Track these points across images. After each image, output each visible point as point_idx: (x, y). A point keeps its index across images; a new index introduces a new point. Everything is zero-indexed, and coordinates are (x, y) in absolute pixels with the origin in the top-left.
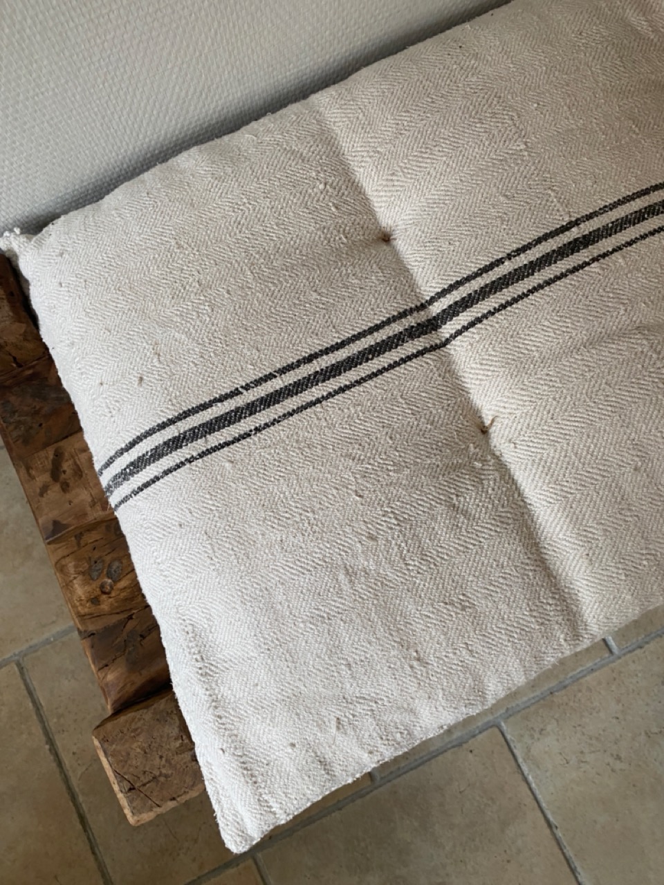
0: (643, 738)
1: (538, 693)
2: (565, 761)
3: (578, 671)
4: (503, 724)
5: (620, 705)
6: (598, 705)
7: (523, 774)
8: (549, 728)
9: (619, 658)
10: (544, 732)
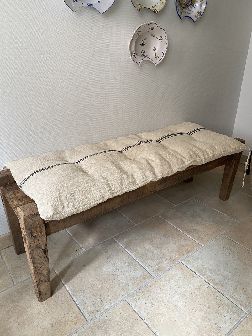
0: (168, 296)
1: (136, 289)
2: (147, 306)
3: (146, 282)
4: (127, 299)
5: (160, 289)
6: (154, 290)
7: (135, 311)
8: (141, 298)
9: (156, 278)
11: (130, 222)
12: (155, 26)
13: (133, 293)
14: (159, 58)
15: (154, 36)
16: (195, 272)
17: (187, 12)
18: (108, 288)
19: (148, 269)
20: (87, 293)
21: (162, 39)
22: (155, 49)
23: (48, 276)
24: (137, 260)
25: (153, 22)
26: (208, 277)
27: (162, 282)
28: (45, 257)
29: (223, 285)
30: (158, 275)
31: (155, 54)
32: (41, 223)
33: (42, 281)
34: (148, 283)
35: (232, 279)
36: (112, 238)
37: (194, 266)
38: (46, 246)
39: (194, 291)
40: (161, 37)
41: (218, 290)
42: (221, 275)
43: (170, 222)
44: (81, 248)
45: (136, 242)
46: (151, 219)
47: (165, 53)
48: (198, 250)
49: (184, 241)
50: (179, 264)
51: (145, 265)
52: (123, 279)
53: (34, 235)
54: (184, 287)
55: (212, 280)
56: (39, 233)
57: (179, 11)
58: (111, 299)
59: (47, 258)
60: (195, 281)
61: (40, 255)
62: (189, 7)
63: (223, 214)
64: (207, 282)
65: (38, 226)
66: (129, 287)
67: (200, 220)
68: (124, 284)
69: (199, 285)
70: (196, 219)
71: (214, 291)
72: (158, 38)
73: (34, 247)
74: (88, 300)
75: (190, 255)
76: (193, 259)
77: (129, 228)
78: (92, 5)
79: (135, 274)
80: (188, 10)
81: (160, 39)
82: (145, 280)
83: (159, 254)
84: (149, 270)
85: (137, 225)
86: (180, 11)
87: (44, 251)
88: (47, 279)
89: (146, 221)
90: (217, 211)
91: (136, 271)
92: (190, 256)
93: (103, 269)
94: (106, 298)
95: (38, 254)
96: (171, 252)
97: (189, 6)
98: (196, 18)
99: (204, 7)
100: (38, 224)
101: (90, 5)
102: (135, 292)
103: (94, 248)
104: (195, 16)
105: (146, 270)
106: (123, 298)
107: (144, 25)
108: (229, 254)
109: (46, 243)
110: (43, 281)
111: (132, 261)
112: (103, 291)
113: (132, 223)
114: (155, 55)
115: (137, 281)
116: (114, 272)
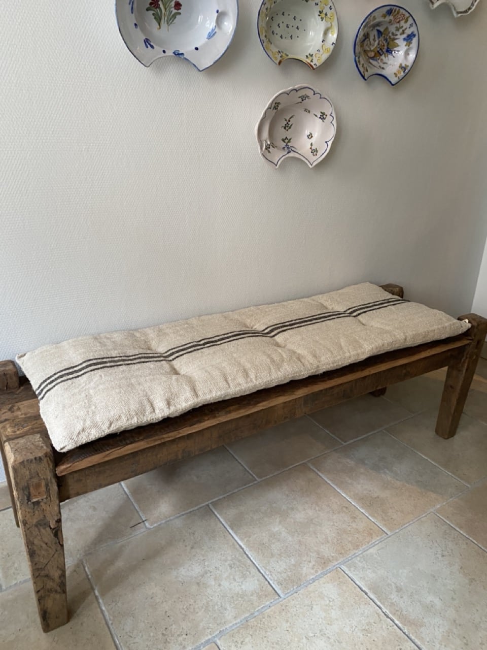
0: (304, 640)
1: (239, 620)
3: (262, 607)
4: (218, 641)
5: (289, 623)
6: (275, 624)
8: (247, 640)
9: (285, 599)
10: (244, 643)
11: (248, 472)
12: (310, 93)
13: (233, 628)
14: (319, 154)
15: (309, 112)
16: (367, 591)
17: (378, 66)
18: (184, 612)
19: (270, 576)
20: (139, 621)
21: (325, 116)
22: (310, 136)
23: (62, 582)
24: (250, 556)
25: (305, 85)
26: (392, 604)
27: (295, 609)
28: (56, 543)
29: (421, 626)
30: (289, 591)
31: (311, 145)
32: (49, 478)
33: (48, 591)
34: (266, 608)
35: (442, 615)
36: (208, 505)
37: (366, 579)
38: (59, 521)
39: (359, 634)
40: (323, 114)
41: (411, 635)
42: (421, 604)
43: (328, 478)
44: (143, 521)
45: (255, 517)
46: (290, 469)
47: (330, 143)
48: (377, 542)
49: (352, 522)
50: (335, 571)
51: (265, 568)
52: (216, 595)
53: (34, 500)
54: (340, 623)
55: (399, 613)
56: (45, 497)
57: (361, 65)
58: (186, 637)
59: (60, 546)
60: (364, 611)
61: (46, 540)
62: (383, 57)
63: (440, 467)
64: (388, 617)
65: (43, 483)
66: (226, 615)
67: (389, 478)
68: (216, 607)
69: (372, 621)
70: (383, 475)
71: (400, 638)
72: (316, 116)
73: (34, 523)
74: (140, 635)
75: (360, 552)
76: (364, 562)
77: (244, 487)
78: (182, 54)
79: (243, 587)
80: (381, 62)
81: (320, 118)
82: (261, 600)
83: (297, 547)
84: (271, 580)
85: (261, 480)
86: (363, 65)
87: (54, 531)
88: (60, 586)
89: (279, 472)
90: (429, 460)
91: (245, 579)
92: (359, 554)
93: (180, 570)
94: (176, 636)
95: (41, 538)
96: (323, 544)
97: (383, 55)
98: (396, 76)
99: (412, 56)
100: (42, 477)
101: (179, 54)
102: (236, 626)
103: (168, 523)
104: (395, 74)
105: (266, 580)
106: (210, 637)
107: (287, 91)
108: (443, 556)
109: (59, 515)
110: (51, 590)
111: (240, 558)
112: (173, 619)
113: (250, 477)
114: (311, 148)
115: (244, 603)
116: (200, 578)
